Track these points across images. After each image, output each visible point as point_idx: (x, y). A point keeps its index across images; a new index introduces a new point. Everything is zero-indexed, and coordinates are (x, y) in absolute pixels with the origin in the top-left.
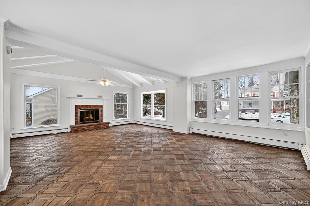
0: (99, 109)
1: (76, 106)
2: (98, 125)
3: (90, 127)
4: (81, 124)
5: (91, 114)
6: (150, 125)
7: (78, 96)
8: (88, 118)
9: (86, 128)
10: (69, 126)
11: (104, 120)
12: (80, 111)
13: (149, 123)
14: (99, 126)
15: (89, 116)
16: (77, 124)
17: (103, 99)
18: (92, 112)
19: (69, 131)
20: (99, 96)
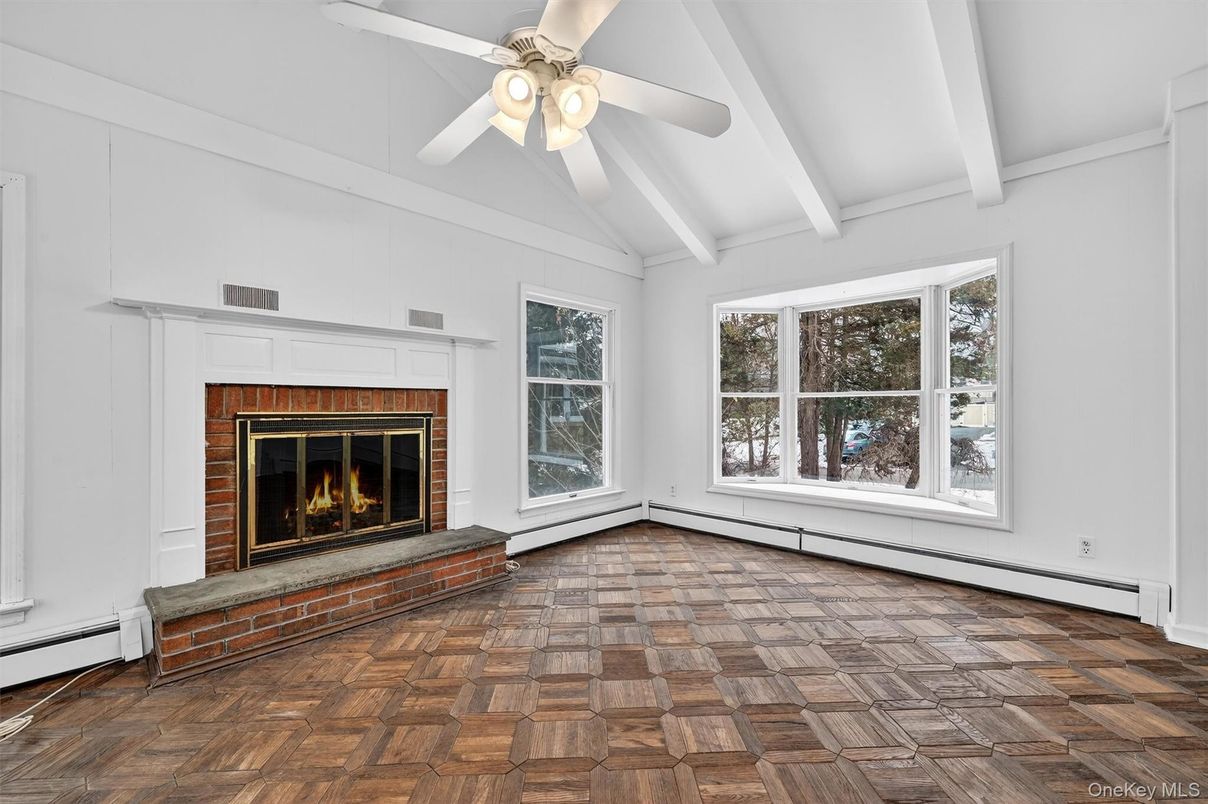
0: (417, 424)
1: (215, 392)
2: (423, 570)
3: (354, 599)
4: (261, 560)
5: (354, 466)
6: (811, 545)
7: (229, 301)
8: (324, 502)
9: (311, 610)
10: (138, 597)
11: (461, 514)
12: (252, 439)
13: (801, 531)
14: (428, 577)
15: (338, 483)
16: (222, 568)
17: (453, 341)
18: (367, 455)
19: (133, 652)
20: (417, 317)
